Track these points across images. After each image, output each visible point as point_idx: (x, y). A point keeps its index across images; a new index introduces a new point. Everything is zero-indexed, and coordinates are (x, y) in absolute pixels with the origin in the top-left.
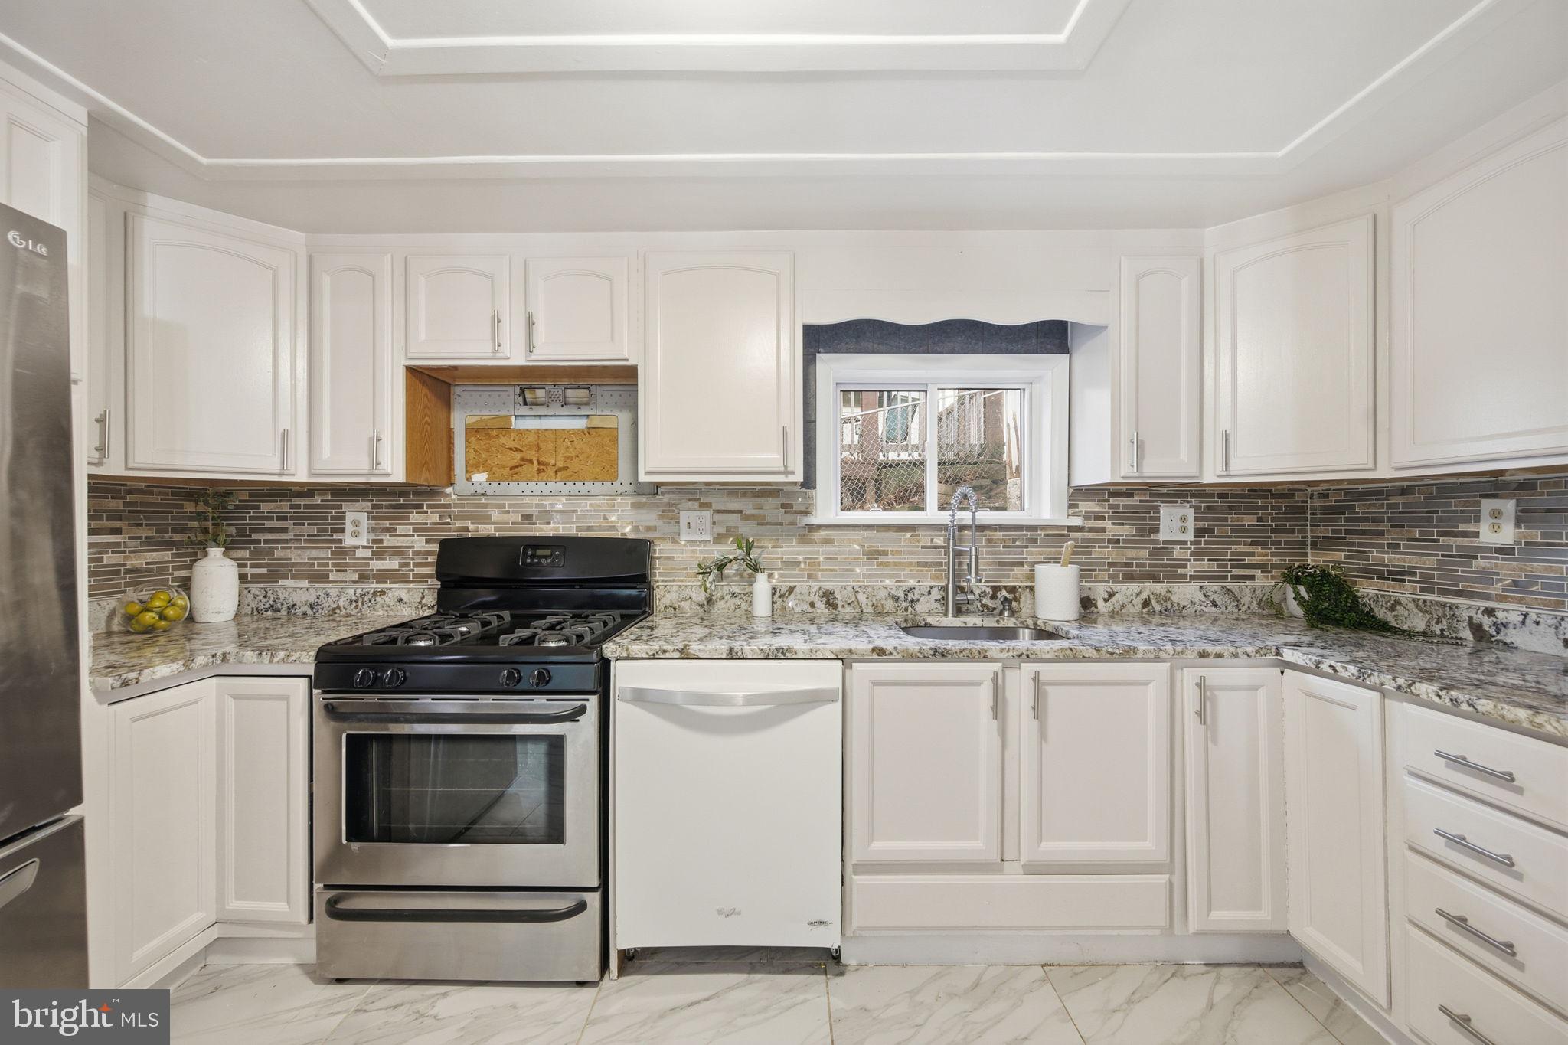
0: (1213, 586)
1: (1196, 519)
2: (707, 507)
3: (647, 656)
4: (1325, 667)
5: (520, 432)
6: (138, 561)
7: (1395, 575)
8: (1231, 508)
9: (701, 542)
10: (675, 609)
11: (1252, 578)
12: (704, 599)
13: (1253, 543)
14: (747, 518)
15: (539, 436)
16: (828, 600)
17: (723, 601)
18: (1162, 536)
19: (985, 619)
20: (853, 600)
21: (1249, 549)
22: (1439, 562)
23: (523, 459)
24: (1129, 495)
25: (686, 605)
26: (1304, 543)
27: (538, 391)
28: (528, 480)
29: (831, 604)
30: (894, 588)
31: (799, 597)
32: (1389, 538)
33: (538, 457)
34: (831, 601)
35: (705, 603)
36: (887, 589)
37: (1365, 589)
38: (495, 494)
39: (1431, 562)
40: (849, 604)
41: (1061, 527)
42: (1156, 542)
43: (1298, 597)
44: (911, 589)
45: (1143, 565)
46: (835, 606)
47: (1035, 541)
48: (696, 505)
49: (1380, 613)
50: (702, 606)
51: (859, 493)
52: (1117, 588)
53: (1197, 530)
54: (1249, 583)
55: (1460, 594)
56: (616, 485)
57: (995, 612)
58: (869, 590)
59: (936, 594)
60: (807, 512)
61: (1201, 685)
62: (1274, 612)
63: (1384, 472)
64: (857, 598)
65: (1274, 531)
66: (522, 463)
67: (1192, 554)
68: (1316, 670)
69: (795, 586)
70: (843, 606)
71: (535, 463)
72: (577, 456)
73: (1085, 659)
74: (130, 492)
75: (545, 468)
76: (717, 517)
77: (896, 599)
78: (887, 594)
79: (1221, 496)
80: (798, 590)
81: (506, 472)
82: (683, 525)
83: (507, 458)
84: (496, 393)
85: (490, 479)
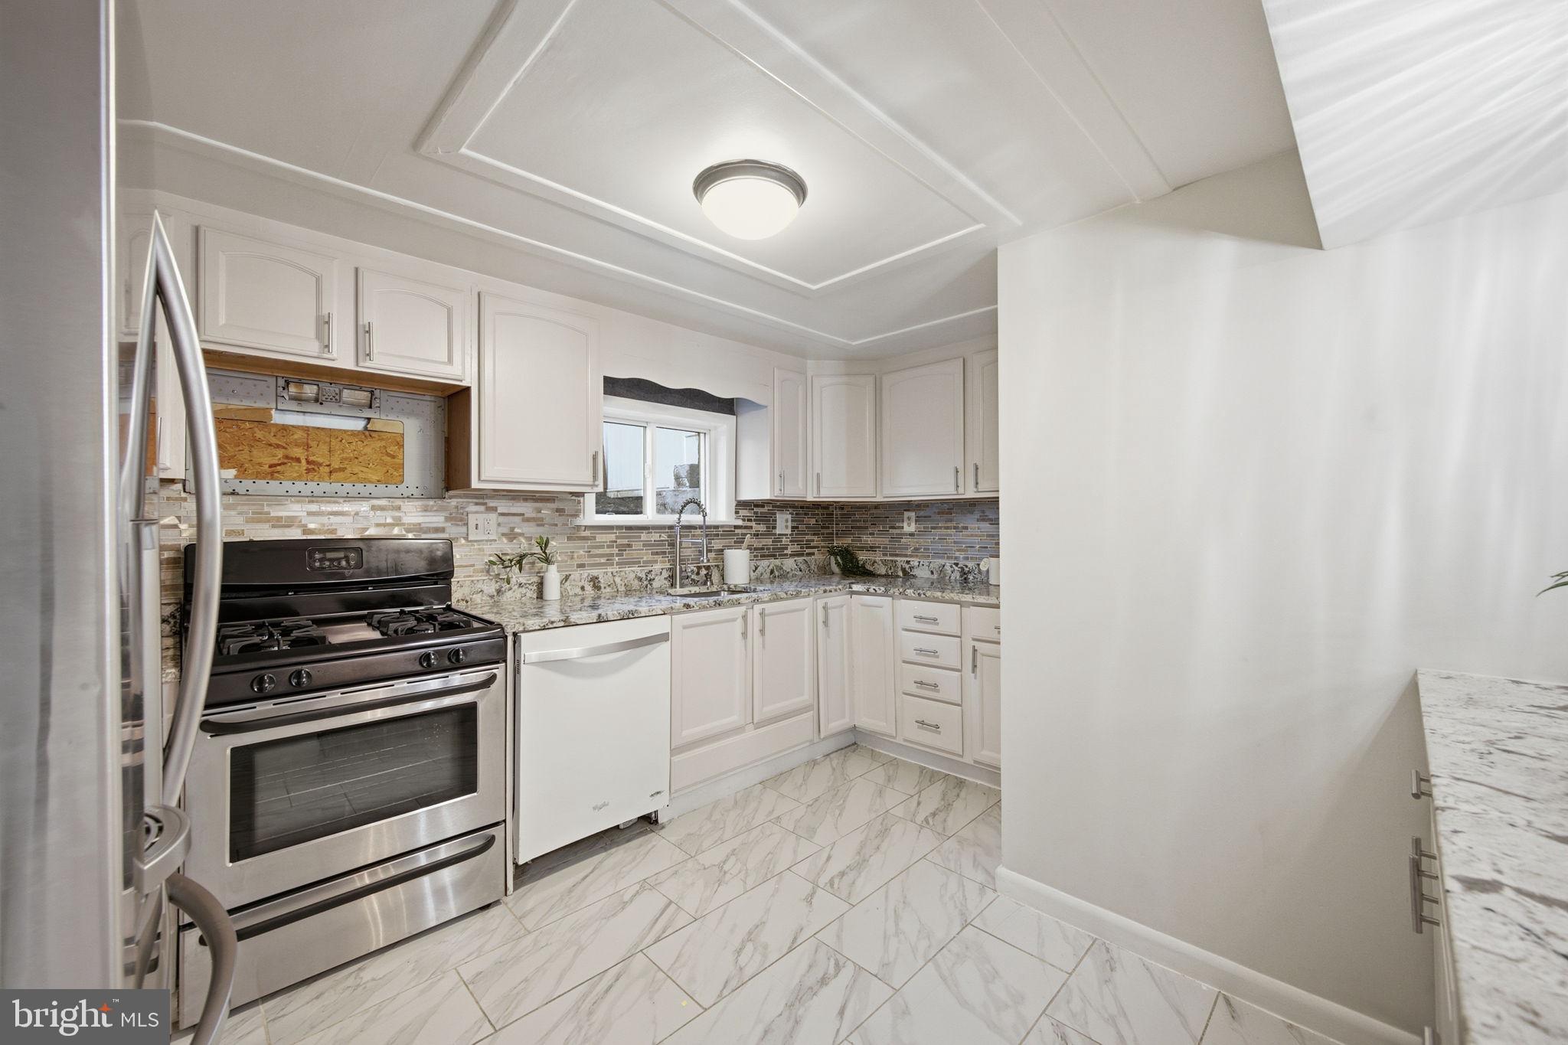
0: (800, 559)
1: (792, 521)
2: (493, 510)
3: (539, 628)
4: (871, 590)
5: (285, 428)
7: (872, 549)
8: (806, 514)
9: (487, 541)
10: (467, 602)
11: (813, 554)
12: (494, 590)
13: (814, 534)
14: (528, 520)
15: (308, 434)
16: (594, 584)
17: (510, 592)
18: (778, 531)
19: (701, 588)
20: (612, 582)
21: (812, 537)
22: (890, 541)
23: (287, 457)
24: (763, 506)
25: (477, 598)
26: (833, 534)
27: (306, 386)
28: (294, 480)
29: (597, 587)
30: (639, 571)
31: (573, 583)
32: (870, 530)
33: (307, 456)
34: (597, 584)
35: (495, 594)
36: (634, 572)
37: (862, 557)
38: (248, 493)
39: (887, 541)
40: (609, 585)
41: (730, 526)
42: (775, 534)
43: (837, 563)
44: (649, 572)
45: (768, 549)
46: (599, 588)
47: (718, 535)
48: (482, 508)
49: (868, 567)
50: (492, 597)
52: (758, 563)
53: (793, 527)
54: (813, 557)
55: (897, 555)
56: (402, 487)
57: (699, 583)
58: (623, 574)
59: (665, 574)
60: (576, 516)
61: (825, 608)
62: (824, 572)
63: (879, 499)
64: (614, 581)
65: (822, 528)
66: (286, 461)
67: (791, 541)
68: (867, 593)
69: (571, 575)
70: (605, 588)
71: (304, 462)
72: (356, 458)
73: (782, 599)
75: (316, 468)
76: (501, 519)
77: (640, 579)
78: (634, 576)
79: (802, 507)
80: (572, 577)
81: (263, 469)
82: (472, 526)
83: (263, 454)
84: (250, 382)
85: (240, 477)
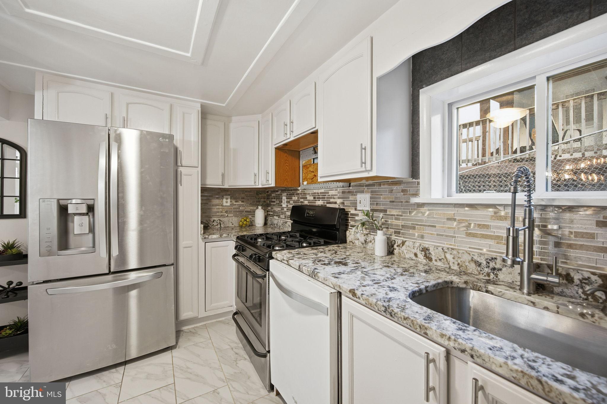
2: (368, 192)
5: (314, 165)
6: (248, 209)
9: (365, 210)
10: (353, 243)
14: (385, 198)
16: (426, 254)
20: (443, 257)
23: (314, 175)
28: (315, 183)
29: (428, 257)
30: (476, 254)
31: (408, 248)
34: (428, 255)
36: (470, 254)
38: (308, 189)
40: (440, 260)
44: (492, 258)
46: (431, 260)
51: (465, 178)
58: (455, 252)
60: (415, 195)
64: (445, 257)
69: (406, 241)
70: (436, 260)
74: (246, 192)
78: (470, 259)
80: (407, 243)
81: (311, 181)
82: (358, 202)
83: (311, 175)
84: (308, 151)
85: (307, 184)
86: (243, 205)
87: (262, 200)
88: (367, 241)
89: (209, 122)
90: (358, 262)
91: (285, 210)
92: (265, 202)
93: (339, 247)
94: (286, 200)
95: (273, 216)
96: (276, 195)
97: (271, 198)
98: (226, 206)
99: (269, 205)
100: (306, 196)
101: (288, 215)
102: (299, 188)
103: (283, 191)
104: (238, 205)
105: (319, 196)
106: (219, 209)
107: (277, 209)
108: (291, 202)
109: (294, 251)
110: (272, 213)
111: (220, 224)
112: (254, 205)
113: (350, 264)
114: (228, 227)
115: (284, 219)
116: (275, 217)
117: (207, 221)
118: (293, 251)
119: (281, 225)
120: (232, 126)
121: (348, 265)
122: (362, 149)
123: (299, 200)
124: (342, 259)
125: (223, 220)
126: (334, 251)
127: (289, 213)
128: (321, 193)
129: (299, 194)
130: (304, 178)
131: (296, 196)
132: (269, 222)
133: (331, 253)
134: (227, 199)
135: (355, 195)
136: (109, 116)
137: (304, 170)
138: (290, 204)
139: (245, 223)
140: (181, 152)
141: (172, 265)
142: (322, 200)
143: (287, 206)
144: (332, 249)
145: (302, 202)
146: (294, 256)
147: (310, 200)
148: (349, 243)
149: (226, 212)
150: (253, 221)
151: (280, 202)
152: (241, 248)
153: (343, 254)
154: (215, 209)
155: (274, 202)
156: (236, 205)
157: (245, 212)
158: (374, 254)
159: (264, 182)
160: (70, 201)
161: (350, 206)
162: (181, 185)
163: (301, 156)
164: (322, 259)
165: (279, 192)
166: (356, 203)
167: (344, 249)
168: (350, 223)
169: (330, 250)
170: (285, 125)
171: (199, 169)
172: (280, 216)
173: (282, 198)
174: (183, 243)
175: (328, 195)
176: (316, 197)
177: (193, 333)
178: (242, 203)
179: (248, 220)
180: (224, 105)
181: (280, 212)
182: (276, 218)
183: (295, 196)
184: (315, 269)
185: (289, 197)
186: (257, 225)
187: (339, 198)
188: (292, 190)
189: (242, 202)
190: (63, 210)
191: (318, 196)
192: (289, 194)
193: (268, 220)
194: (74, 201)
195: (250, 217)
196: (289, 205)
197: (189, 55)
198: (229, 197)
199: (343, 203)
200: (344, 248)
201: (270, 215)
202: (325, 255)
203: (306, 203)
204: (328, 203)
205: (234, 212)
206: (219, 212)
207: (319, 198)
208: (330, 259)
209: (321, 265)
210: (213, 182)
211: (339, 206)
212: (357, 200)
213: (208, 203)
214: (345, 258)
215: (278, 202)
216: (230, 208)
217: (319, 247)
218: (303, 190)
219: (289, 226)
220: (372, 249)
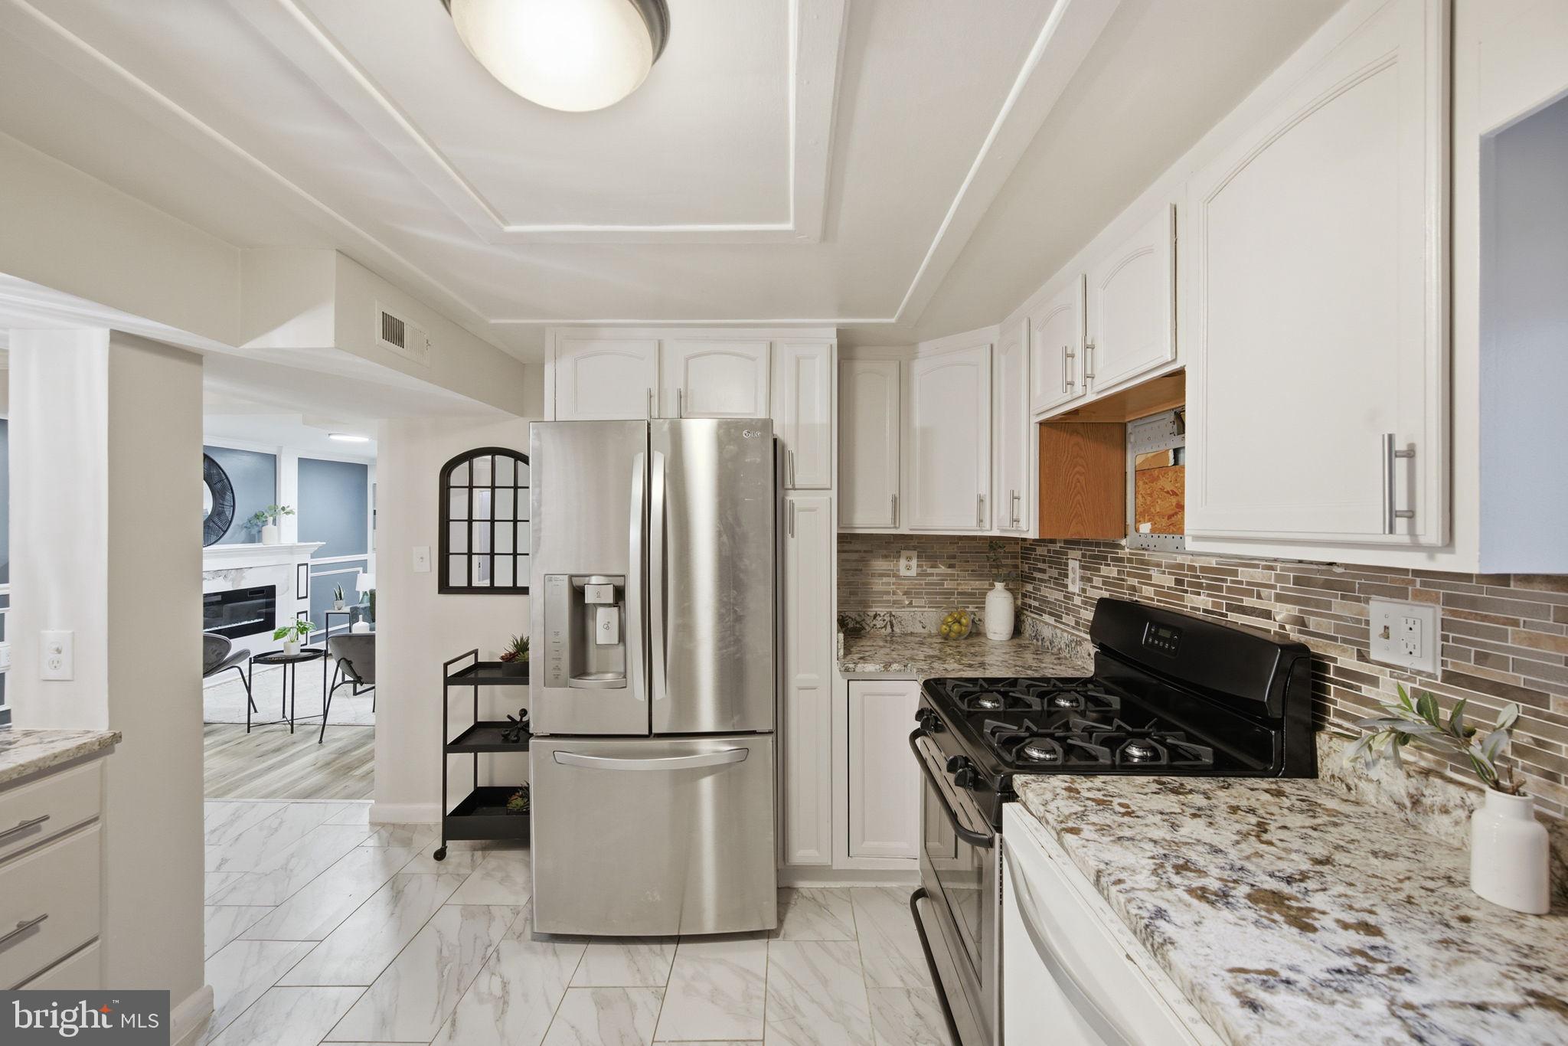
5: (1176, 470)
23: (1177, 505)
38: (1155, 549)
66: (1177, 510)
81: (1164, 522)
82: (1375, 630)
83: (1165, 505)
84: (1155, 425)
85: (1153, 531)
86: (953, 575)
87: (1009, 562)
88: (1427, 801)
89: (860, 367)
90: (1371, 920)
91: (1077, 600)
92: (1016, 567)
93: (1279, 793)
94: (1079, 572)
95: (1040, 611)
96: (1049, 551)
97: (1035, 560)
98: (906, 578)
99: (1028, 577)
100: (1148, 570)
101: (1085, 620)
102: (1123, 542)
103: (1072, 543)
104: (938, 575)
105: (1198, 577)
106: (888, 584)
107: (1053, 595)
108: (1097, 581)
109: (1089, 784)
110: (1036, 604)
111: (892, 626)
112: (981, 575)
113: (1327, 921)
114: (912, 634)
115: (1073, 628)
116: (1046, 618)
117: (859, 615)
118: (1083, 784)
119: (1063, 646)
120: (919, 367)
121: (1314, 930)
122: (1392, 454)
123: (1123, 580)
124: (1289, 880)
125: (898, 613)
126: (1253, 820)
127: (1088, 615)
128: (1203, 569)
129: (1121, 560)
130: (1140, 510)
131: (1114, 566)
132: (1028, 630)
133: (1238, 827)
134: (909, 558)
135: (1358, 600)
136: (655, 392)
137: (1140, 483)
138: (1092, 587)
139: (956, 627)
140: (792, 454)
141: (770, 733)
142: (1209, 595)
143: (1084, 591)
144: (1243, 803)
145: (1133, 588)
146: (1082, 816)
147: (1163, 587)
148: (1328, 779)
149: (905, 593)
150: (980, 620)
151: (1060, 574)
152: (932, 722)
153: (1297, 844)
154: (878, 585)
155: (1043, 571)
156: (932, 575)
157: (959, 594)
158: (1465, 884)
159: (1007, 524)
160: (587, 578)
161: (1335, 639)
162: (793, 536)
163: (1131, 439)
164: (1193, 856)
165: (1058, 545)
166: (1366, 634)
167: (1302, 812)
168: (1334, 703)
169: (1234, 809)
170: (1068, 356)
171: (834, 493)
172: (1061, 617)
173: (1067, 565)
174: (797, 677)
175: (1233, 582)
176: (1186, 578)
177: (820, 905)
178: (950, 571)
179: (964, 621)
180: (893, 320)
181: (1060, 606)
182: (1047, 621)
183: (1109, 565)
184: (1160, 913)
185: (1091, 564)
186: (990, 636)
187: (1279, 598)
188: (1098, 544)
189: (951, 566)
190: (578, 593)
191: (1192, 577)
192: (1091, 557)
193: (1024, 621)
194: (594, 580)
195: (971, 608)
196: (1088, 588)
197: (789, 226)
198: (915, 553)
199: (1300, 622)
200: (1304, 806)
201: (1030, 606)
202: (1208, 835)
203: (1148, 591)
204: (1231, 608)
205: (927, 593)
206: (888, 593)
207: (1200, 585)
208: (1232, 868)
209: (1186, 897)
210: (871, 519)
211: (1282, 627)
212: (1367, 622)
213: (861, 570)
214: (1304, 877)
215: (1055, 573)
216: (916, 584)
217: (1190, 782)
218: (1136, 549)
219: (1089, 655)
220: (1456, 843)
